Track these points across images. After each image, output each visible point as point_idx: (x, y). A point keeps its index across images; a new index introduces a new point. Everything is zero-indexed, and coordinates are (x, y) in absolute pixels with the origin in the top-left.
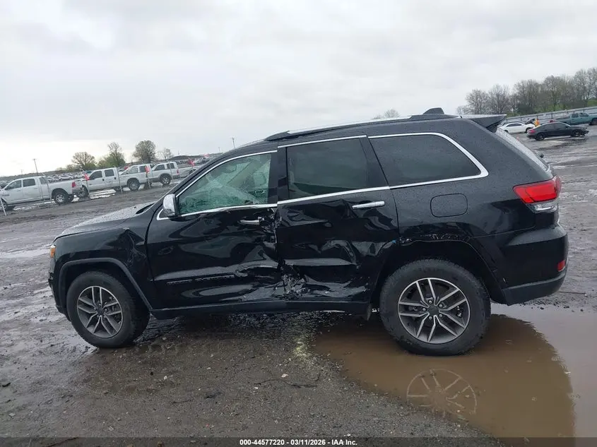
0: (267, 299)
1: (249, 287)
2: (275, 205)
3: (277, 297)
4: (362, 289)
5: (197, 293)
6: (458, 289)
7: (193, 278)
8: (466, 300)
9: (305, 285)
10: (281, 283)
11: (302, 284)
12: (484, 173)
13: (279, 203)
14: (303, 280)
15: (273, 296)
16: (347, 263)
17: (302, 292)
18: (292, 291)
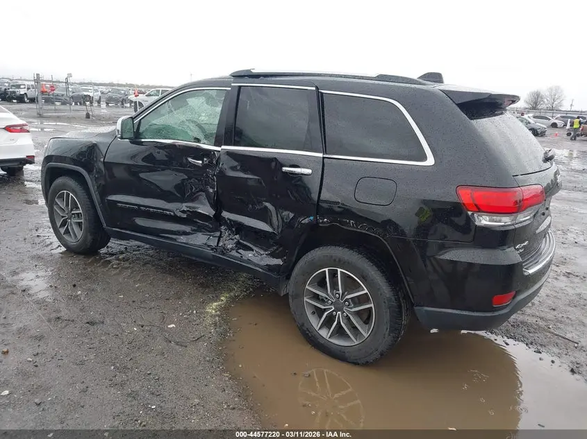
0: (199, 246)
1: (187, 229)
2: (218, 149)
3: (209, 246)
4: (279, 262)
6: (366, 291)
7: (139, 206)
8: (372, 305)
9: (238, 243)
10: (218, 234)
11: (236, 240)
12: (430, 161)
13: (223, 147)
14: (237, 236)
15: (206, 244)
16: (270, 230)
17: (232, 249)
18: (225, 245)
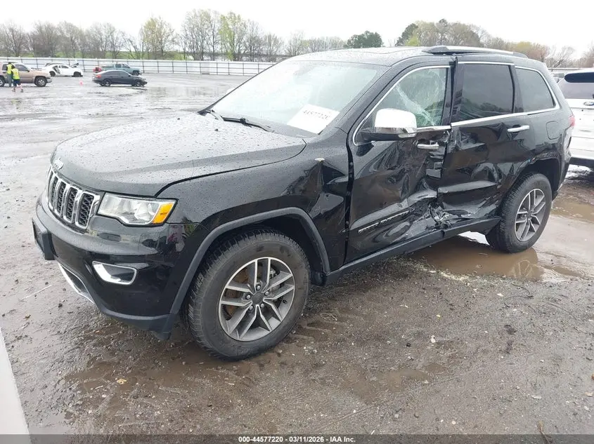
2: (449, 127)
11: (441, 212)
12: (557, 106)
13: (453, 124)
14: (440, 208)
16: (492, 184)
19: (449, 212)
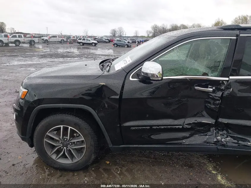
2: (227, 79)
5: (149, 137)
7: (151, 126)
13: (231, 77)
14: (225, 132)
15: (205, 142)
19: (231, 137)
